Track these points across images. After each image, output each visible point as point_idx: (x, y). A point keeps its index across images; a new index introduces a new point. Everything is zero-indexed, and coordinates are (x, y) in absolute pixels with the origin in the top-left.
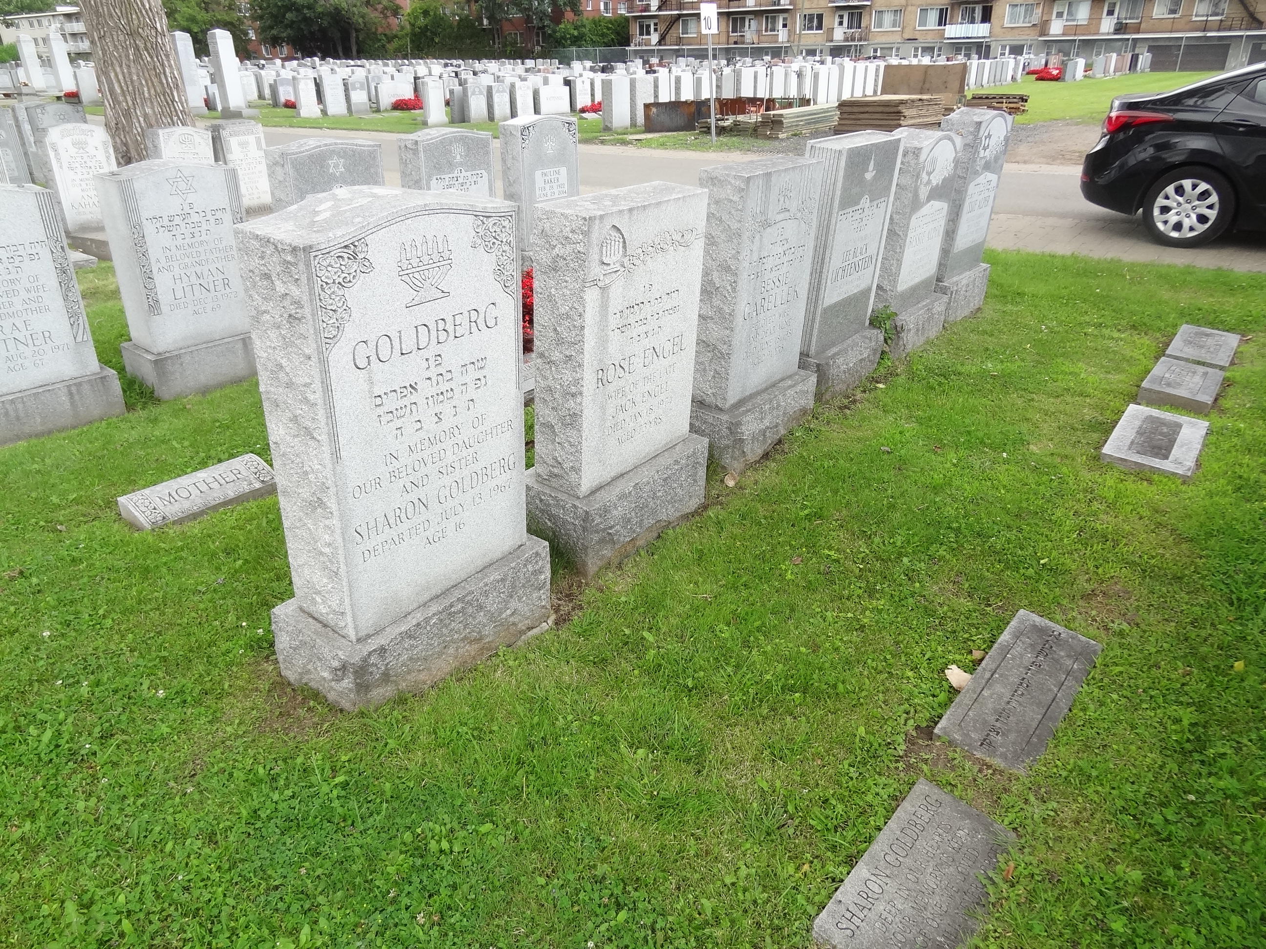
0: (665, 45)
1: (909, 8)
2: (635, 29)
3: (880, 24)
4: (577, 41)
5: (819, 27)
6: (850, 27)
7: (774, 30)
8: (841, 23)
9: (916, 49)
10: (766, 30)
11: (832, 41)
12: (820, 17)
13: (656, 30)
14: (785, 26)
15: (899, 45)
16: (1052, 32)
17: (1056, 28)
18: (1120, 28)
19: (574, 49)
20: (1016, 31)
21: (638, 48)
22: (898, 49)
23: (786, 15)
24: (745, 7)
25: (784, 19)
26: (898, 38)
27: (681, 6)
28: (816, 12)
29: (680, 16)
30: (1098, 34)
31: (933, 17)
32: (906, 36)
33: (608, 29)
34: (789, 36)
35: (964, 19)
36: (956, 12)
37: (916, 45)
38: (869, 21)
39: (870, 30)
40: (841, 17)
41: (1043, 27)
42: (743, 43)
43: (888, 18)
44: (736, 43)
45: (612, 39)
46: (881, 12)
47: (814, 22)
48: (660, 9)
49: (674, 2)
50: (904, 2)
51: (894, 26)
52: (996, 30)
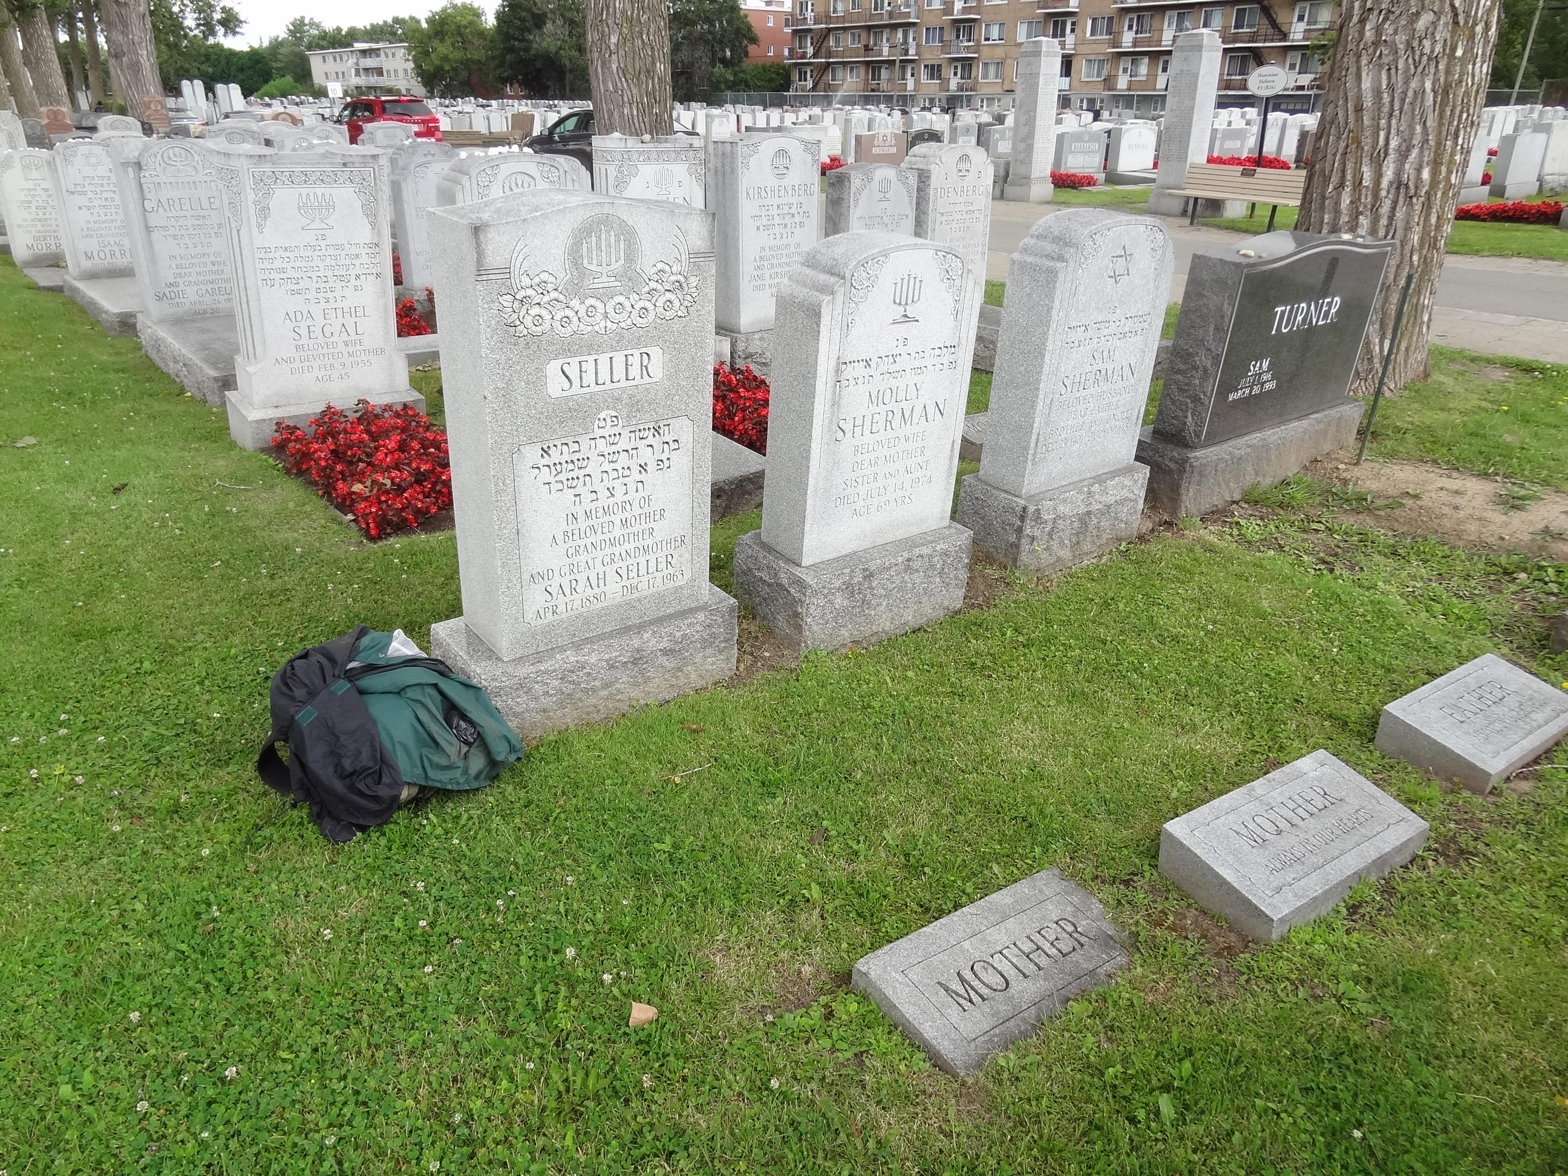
0: (818, 91)
1: (1008, 61)
2: (795, 75)
3: (985, 77)
4: (733, 86)
5: (939, 78)
6: (962, 78)
7: (904, 80)
8: (955, 74)
10: (898, 79)
11: (948, 91)
12: (939, 66)
13: (811, 76)
14: (913, 75)
15: (998, 96)
16: (1119, 87)
17: (1122, 82)
19: (729, 93)
20: (1090, 85)
21: (796, 93)
22: (999, 100)
23: (913, 65)
24: (882, 56)
25: (913, 69)
26: (998, 90)
27: (829, 54)
28: (936, 62)
29: (829, 64)
30: (1154, 89)
32: (1006, 87)
33: (778, 74)
34: (916, 85)
38: (978, 71)
39: (978, 81)
40: (956, 68)
41: (1109, 82)
42: (878, 90)
43: (992, 69)
44: (873, 90)
46: (986, 64)
47: (935, 71)
48: (815, 56)
49: (823, 50)
50: (1004, 55)
51: (997, 78)
52: (1075, 84)
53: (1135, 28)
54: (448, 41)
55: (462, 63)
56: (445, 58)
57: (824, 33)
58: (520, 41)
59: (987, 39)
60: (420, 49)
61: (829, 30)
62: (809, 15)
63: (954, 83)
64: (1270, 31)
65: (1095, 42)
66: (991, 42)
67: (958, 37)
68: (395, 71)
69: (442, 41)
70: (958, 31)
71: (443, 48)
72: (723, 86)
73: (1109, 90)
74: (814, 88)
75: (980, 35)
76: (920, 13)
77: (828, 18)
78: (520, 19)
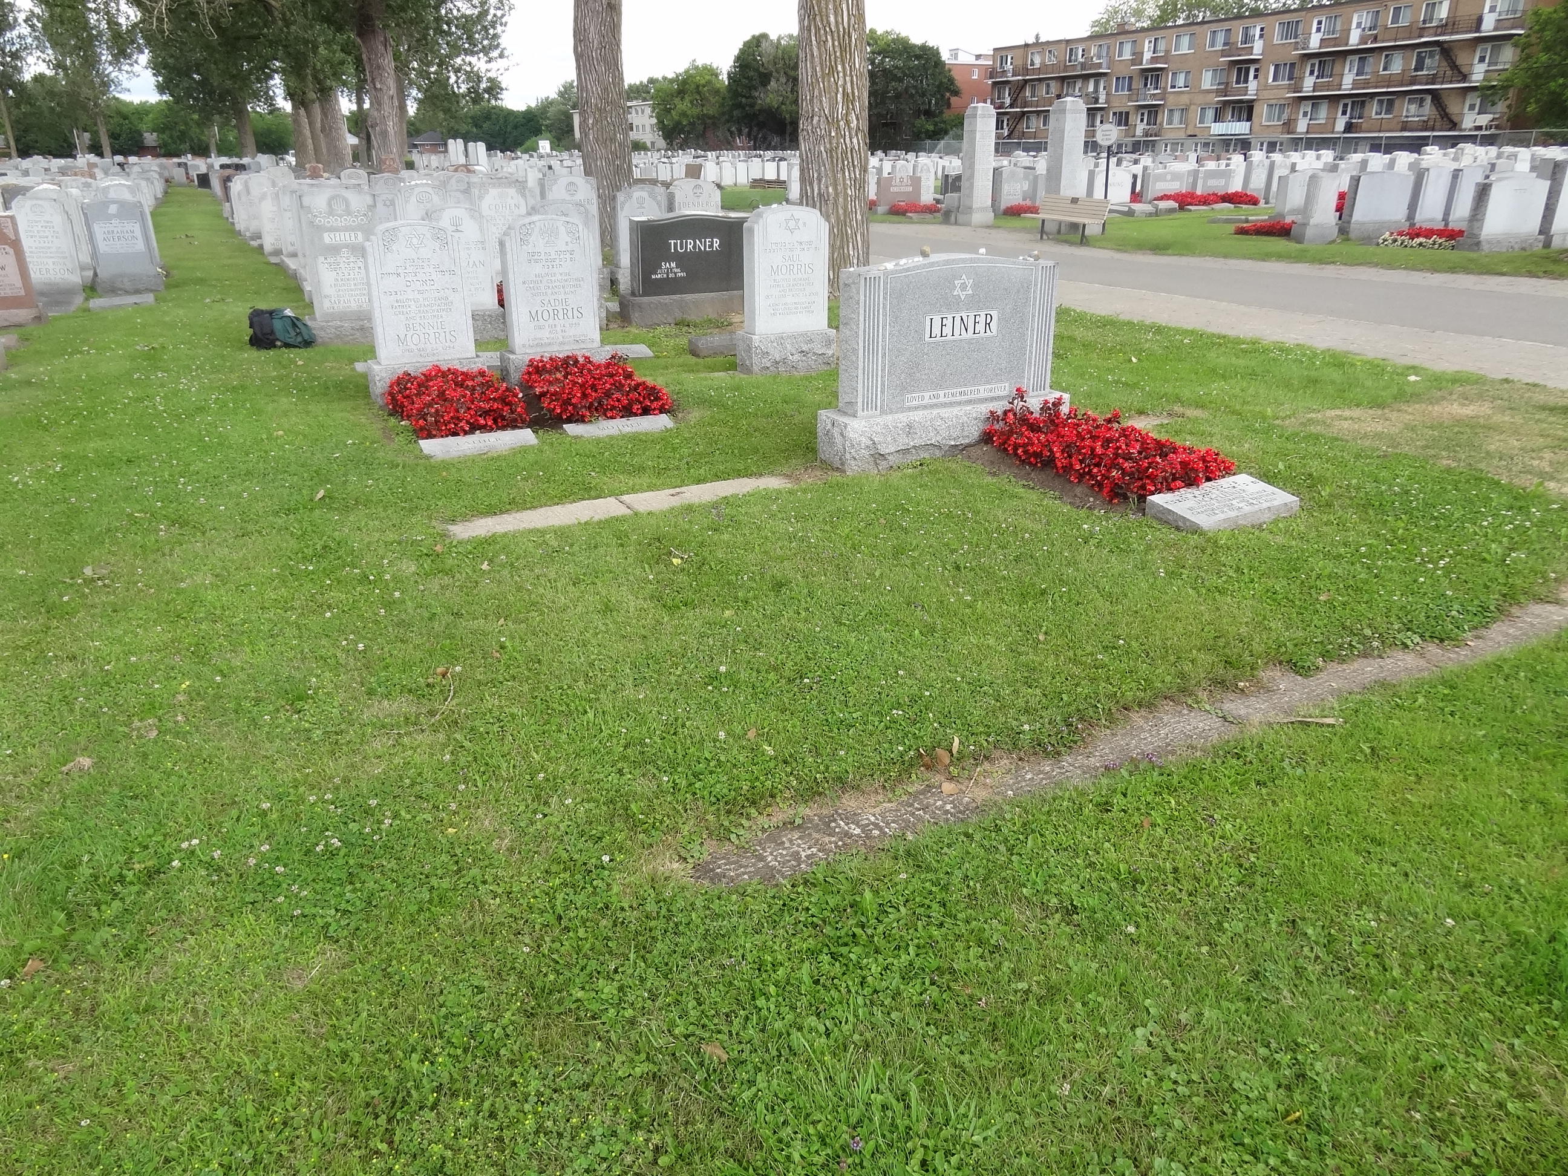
0: (1013, 138)
1: (1192, 107)
3: (1170, 122)
4: (930, 135)
5: (1126, 124)
6: (1148, 124)
7: (1092, 126)
8: (1142, 120)
11: (1134, 136)
12: (1127, 114)
14: (1102, 122)
15: (1181, 141)
16: (1299, 130)
17: (1302, 126)
18: (1349, 127)
19: (928, 142)
20: (1271, 129)
22: (1182, 145)
23: (1102, 113)
25: (1102, 116)
26: (1182, 134)
27: (1025, 104)
28: (1124, 110)
29: (1024, 113)
30: (1333, 132)
31: (1210, 114)
32: (1189, 132)
35: (1232, 117)
36: (1226, 113)
37: (1195, 141)
38: (1164, 117)
39: (1163, 126)
40: (1143, 114)
41: (1289, 126)
43: (1177, 116)
46: (1171, 111)
47: (1123, 119)
48: (1011, 106)
49: (1019, 101)
50: (1188, 102)
51: (1181, 123)
52: (1256, 128)
53: (1316, 73)
54: (687, 98)
55: (698, 118)
56: (684, 114)
57: (1021, 83)
58: (747, 98)
59: (1173, 87)
60: (662, 107)
61: (1026, 81)
62: (1009, 67)
63: (1140, 128)
64: (1449, 73)
65: (1277, 87)
66: (1176, 90)
67: (1146, 85)
68: (643, 126)
69: (682, 99)
70: (1146, 79)
71: (683, 105)
72: (923, 136)
73: (1289, 133)
74: (1009, 136)
75: (1167, 83)
76: (1111, 63)
77: (1026, 71)
78: (748, 78)
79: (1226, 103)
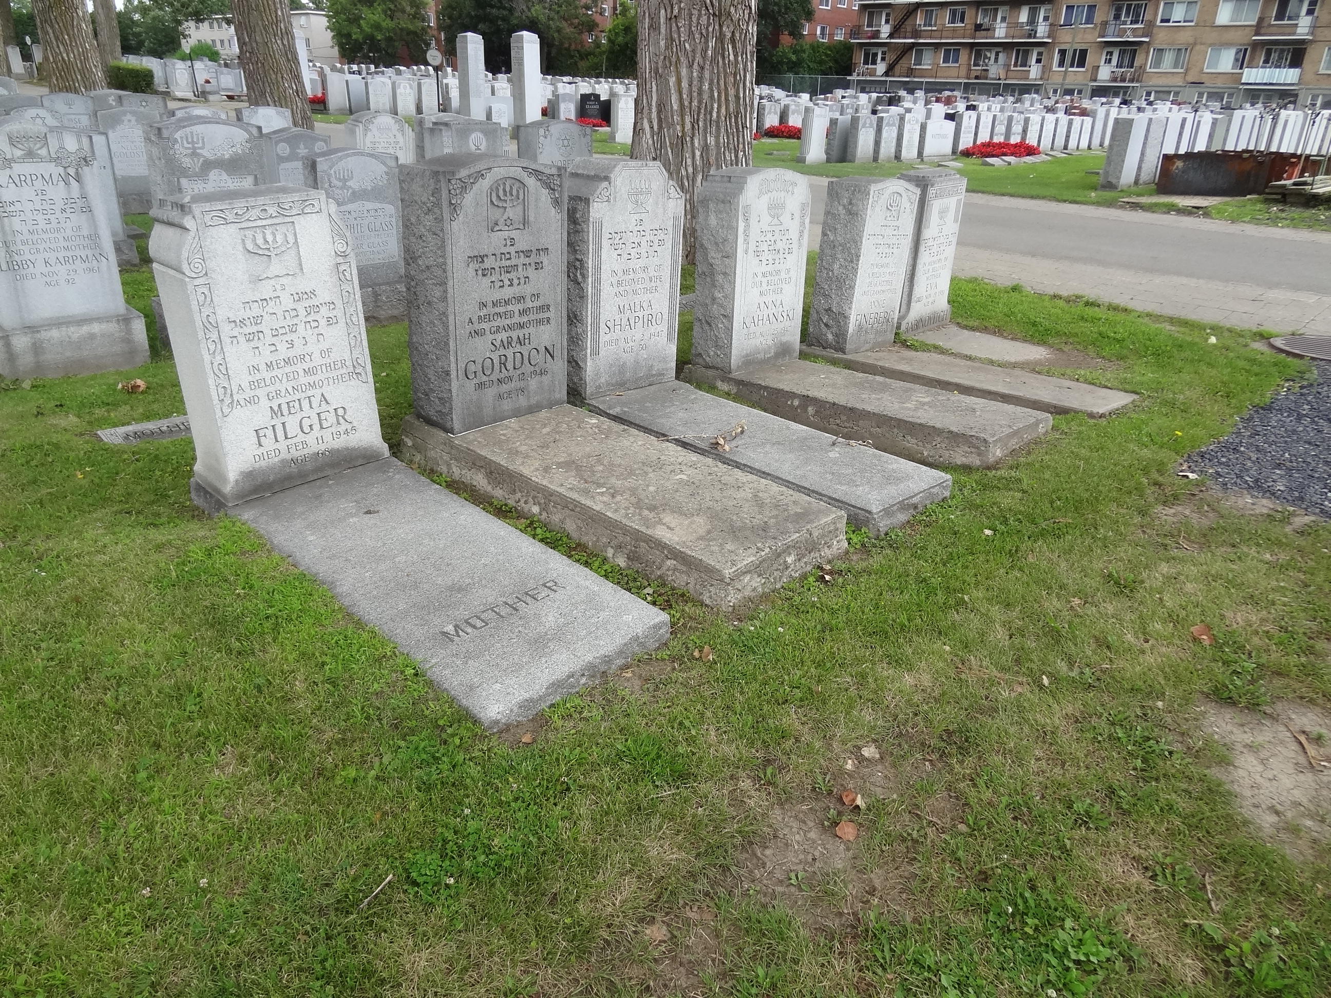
0: (894, 76)
1: (1198, 47)
2: (859, 57)
3: (1157, 63)
4: (794, 67)
5: (1081, 64)
6: (1120, 65)
7: (1025, 66)
8: (1109, 61)
9: (1201, 95)
10: (1015, 65)
11: (1095, 80)
12: (1083, 53)
13: (883, 59)
14: (1038, 61)
15: (1178, 89)
19: (791, 76)
21: (860, 78)
23: (1041, 49)
24: (993, 38)
25: (1040, 54)
26: (1178, 81)
27: (916, 34)
28: (1078, 47)
29: (914, 44)
31: (1226, 58)
32: (1190, 78)
33: (827, 55)
34: (1043, 72)
35: (1266, 61)
36: (1258, 53)
37: (1201, 90)
38: (1143, 59)
39: (1145, 69)
42: (986, 78)
44: (977, 78)
45: (830, 67)
46: (1161, 51)
47: (1073, 57)
48: (891, 36)
49: (909, 29)
50: (1191, 40)
51: (1176, 66)
52: (1308, 76)
57: (911, 8)
59: (1162, 21)
63: (1105, 72)
66: (1171, 24)
67: (1117, 17)
74: (887, 73)
75: (1156, 14)
79: (1256, 45)
